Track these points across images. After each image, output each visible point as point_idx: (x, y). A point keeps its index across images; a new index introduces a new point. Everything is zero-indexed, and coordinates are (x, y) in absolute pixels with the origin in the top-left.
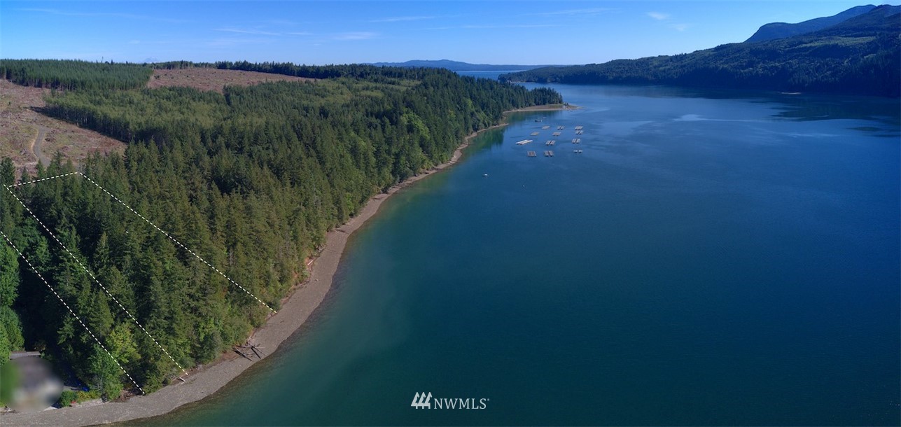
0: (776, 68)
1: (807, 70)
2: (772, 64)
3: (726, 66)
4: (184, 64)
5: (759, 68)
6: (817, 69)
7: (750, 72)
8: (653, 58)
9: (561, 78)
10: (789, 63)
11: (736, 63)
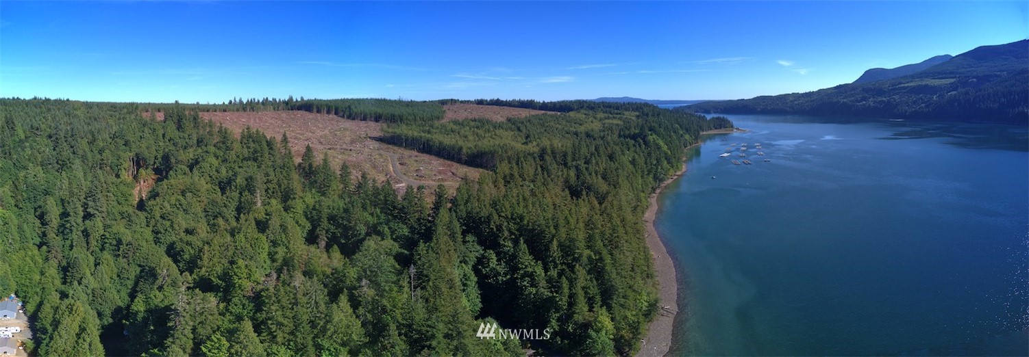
0: (884, 101)
1: (907, 103)
2: (880, 99)
3: (845, 100)
4: (453, 101)
5: (871, 101)
6: (914, 103)
7: (864, 105)
8: (789, 94)
9: (721, 109)
10: (893, 98)
11: (853, 98)
